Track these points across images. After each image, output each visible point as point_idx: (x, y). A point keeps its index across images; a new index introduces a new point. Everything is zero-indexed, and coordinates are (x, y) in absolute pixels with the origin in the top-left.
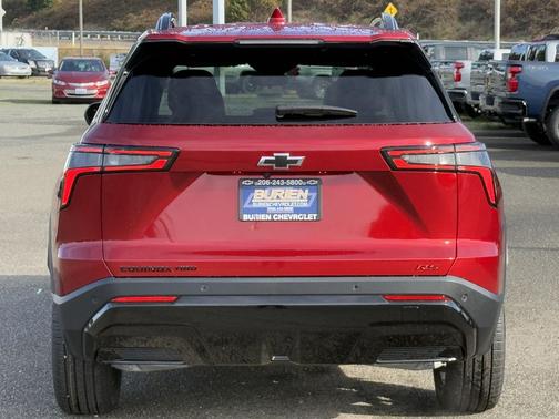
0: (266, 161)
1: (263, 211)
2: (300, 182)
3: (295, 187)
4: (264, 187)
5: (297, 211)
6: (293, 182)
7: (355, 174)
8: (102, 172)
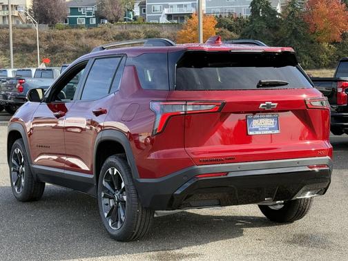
0: (263, 106)
1: (257, 130)
2: (271, 116)
3: (269, 118)
4: (257, 119)
5: (270, 129)
6: (268, 116)
7: (290, 112)
8: (185, 114)
